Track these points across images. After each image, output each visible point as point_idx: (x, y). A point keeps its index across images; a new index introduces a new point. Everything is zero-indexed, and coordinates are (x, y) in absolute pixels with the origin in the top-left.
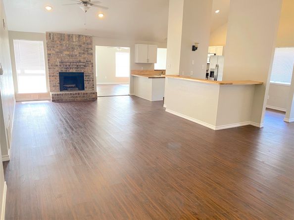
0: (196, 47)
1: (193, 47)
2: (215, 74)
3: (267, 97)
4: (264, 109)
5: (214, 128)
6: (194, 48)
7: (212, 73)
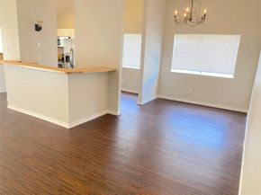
0: (40, 25)
1: (36, 26)
2: (71, 58)
3: (121, 80)
4: (120, 92)
5: (67, 126)
6: (38, 28)
7: (67, 57)
